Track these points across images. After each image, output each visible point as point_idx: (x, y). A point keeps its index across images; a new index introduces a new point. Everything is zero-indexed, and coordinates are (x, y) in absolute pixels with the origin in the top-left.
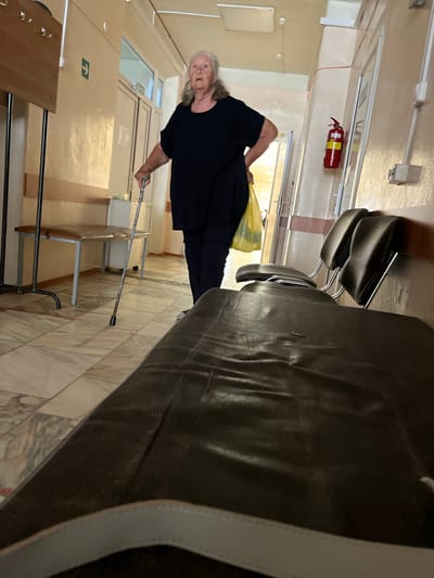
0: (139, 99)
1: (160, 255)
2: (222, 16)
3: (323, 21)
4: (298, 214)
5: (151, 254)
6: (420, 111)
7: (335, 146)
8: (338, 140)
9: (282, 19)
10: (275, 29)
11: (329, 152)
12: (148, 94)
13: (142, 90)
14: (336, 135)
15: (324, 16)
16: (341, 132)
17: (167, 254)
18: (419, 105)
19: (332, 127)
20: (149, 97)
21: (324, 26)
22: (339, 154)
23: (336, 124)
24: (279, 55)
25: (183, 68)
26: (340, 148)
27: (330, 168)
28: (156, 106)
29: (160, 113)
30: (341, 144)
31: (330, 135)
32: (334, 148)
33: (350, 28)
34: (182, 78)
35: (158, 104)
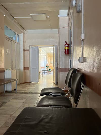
0: (12, 41)
1: (23, 83)
2: (32, 17)
3: (59, 16)
5: (21, 83)
6: (83, 42)
7: (67, 48)
8: (67, 47)
9: (48, 16)
10: (47, 19)
11: (65, 50)
13: (12, 38)
14: (67, 45)
15: (59, 15)
16: (68, 44)
17: (25, 83)
18: (83, 40)
19: (65, 43)
20: (15, 40)
21: (59, 17)
22: (68, 50)
23: (66, 42)
24: (49, 25)
25: (24, 31)
26: (68, 49)
27: (66, 54)
28: (17, 42)
29: (19, 43)
30: (68, 48)
31: (65, 45)
32: (67, 49)
33: (66, 17)
34: (24, 33)
35: (18, 41)
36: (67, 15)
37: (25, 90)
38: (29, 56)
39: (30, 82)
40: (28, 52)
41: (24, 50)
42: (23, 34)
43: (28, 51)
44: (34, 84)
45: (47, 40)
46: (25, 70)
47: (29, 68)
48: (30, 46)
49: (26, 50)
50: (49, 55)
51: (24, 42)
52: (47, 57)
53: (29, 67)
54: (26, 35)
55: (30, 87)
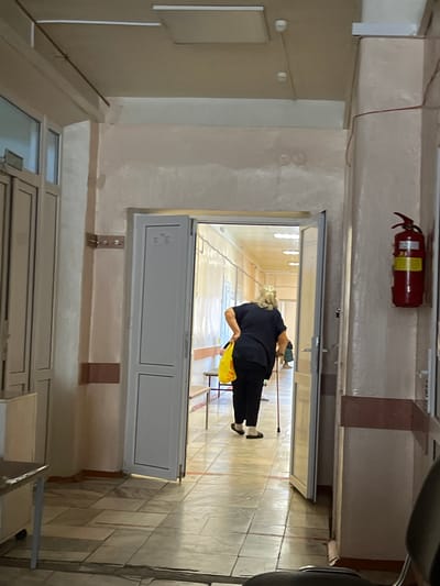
0: (12, 177)
3: (357, 29)
4: (355, 394)
7: (408, 265)
8: (414, 254)
9: (281, 23)
10: (270, 39)
11: (399, 276)
12: (30, 165)
13: (17, 162)
14: (409, 245)
15: (359, 20)
16: (418, 237)
19: (400, 230)
20: (33, 170)
21: (361, 37)
22: (421, 279)
23: (407, 222)
24: (282, 74)
25: (96, 105)
26: (419, 269)
27: (405, 305)
28: (47, 183)
29: (55, 193)
30: (420, 260)
31: (397, 245)
32: (408, 270)
33: (411, 37)
34: (95, 121)
35: (51, 178)
36: (414, 28)
37: (96, 545)
38: (120, 280)
39: (121, 475)
40: (119, 254)
41: (93, 241)
42: (85, 125)
43: (121, 245)
44: (150, 493)
45: (260, 173)
46: (88, 382)
47: (118, 365)
48: (131, 211)
49: (102, 237)
50: (252, 255)
51: (92, 182)
52: (239, 271)
53: (118, 360)
54: (107, 134)
55: (124, 518)
